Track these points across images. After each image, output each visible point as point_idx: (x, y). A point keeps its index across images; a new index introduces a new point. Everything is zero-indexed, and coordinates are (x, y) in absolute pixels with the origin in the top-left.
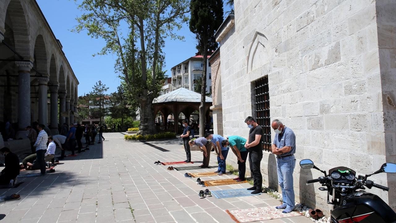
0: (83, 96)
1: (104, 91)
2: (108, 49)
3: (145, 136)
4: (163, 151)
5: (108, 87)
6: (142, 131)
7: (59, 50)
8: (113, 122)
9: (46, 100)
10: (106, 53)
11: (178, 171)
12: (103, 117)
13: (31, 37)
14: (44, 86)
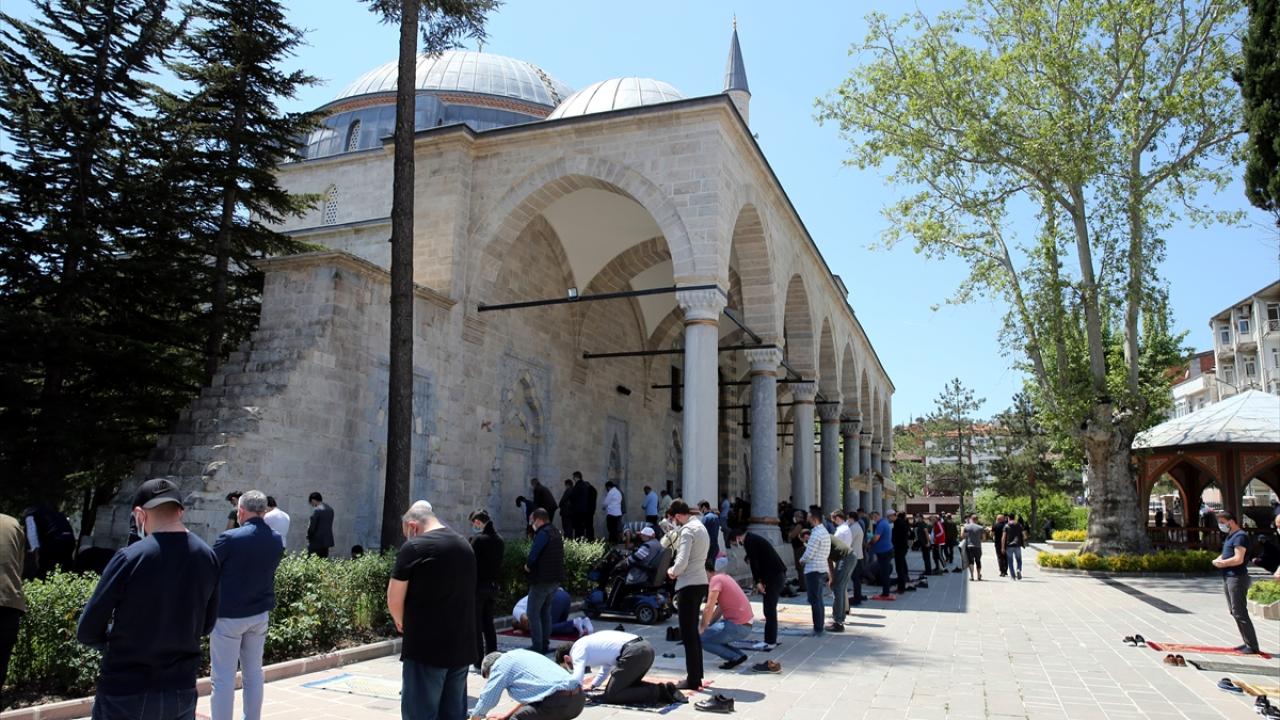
0: (906, 424)
1: (971, 410)
2: (977, 284)
3: (1110, 559)
4: (1167, 611)
5: (982, 398)
6: (1097, 540)
7: (842, 305)
8: (1004, 510)
9: (810, 443)
10: (971, 298)
11: (1199, 672)
12: (971, 490)
13: (778, 285)
14: (806, 405)
